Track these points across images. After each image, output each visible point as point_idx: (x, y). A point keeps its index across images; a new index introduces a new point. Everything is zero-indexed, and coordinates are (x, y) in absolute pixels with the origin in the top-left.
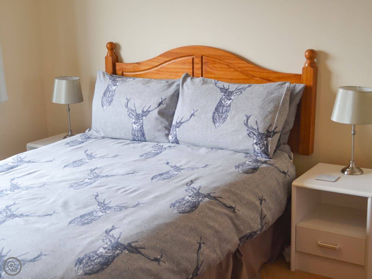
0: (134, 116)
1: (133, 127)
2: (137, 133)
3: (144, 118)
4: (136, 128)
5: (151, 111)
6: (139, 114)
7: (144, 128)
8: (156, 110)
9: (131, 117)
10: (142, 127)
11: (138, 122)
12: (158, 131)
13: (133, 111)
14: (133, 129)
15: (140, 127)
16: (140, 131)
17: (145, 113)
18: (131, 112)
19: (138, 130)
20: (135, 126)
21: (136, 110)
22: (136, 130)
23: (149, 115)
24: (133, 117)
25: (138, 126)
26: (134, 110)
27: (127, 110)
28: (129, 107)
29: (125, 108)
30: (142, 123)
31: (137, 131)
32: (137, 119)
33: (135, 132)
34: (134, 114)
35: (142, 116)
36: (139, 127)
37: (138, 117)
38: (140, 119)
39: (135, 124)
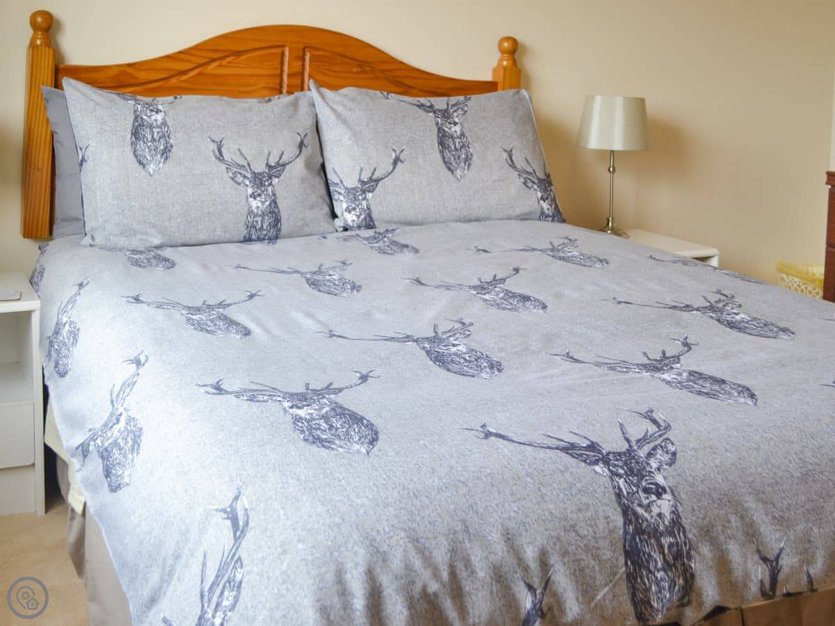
0: (248, 178)
1: (251, 207)
2: (262, 221)
3: (275, 181)
4: (258, 207)
5: (288, 163)
6: (260, 174)
7: (279, 205)
8: (297, 160)
9: (239, 184)
10: (275, 203)
11: (263, 192)
12: (310, 209)
13: (244, 167)
14: (250, 212)
15: (270, 204)
16: (270, 213)
17: (276, 169)
18: (238, 170)
19: (263, 213)
20: (255, 204)
21: (249, 165)
22: (260, 213)
23: (285, 174)
24: (248, 183)
25: (263, 203)
26: (246, 164)
27: (224, 167)
28: (230, 160)
29: (217, 161)
30: (274, 195)
31: (263, 215)
32: (258, 185)
33: (256, 219)
34: (246, 174)
35: (270, 178)
36: (267, 203)
37: (260, 181)
38: (266, 183)
39: (255, 198)
